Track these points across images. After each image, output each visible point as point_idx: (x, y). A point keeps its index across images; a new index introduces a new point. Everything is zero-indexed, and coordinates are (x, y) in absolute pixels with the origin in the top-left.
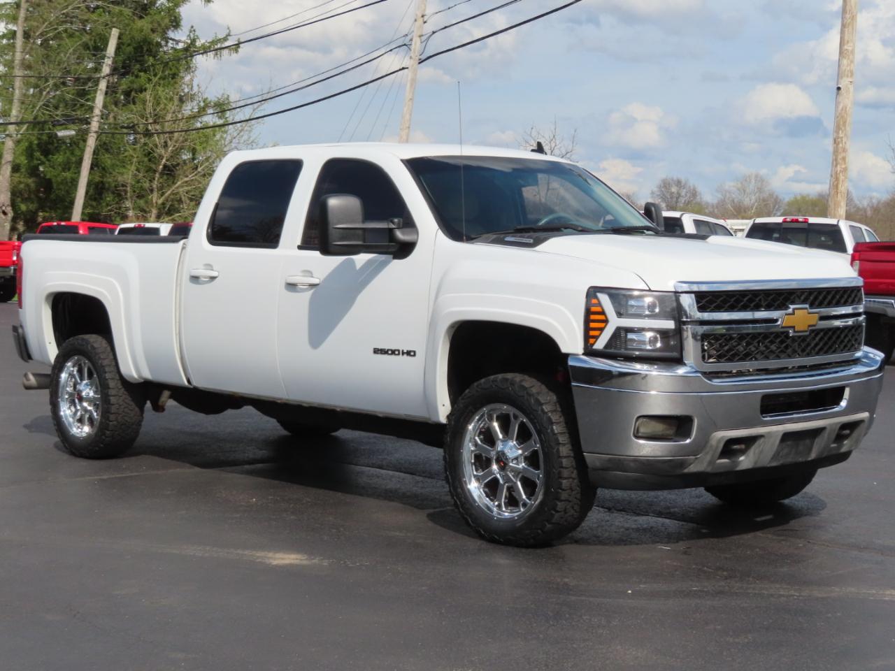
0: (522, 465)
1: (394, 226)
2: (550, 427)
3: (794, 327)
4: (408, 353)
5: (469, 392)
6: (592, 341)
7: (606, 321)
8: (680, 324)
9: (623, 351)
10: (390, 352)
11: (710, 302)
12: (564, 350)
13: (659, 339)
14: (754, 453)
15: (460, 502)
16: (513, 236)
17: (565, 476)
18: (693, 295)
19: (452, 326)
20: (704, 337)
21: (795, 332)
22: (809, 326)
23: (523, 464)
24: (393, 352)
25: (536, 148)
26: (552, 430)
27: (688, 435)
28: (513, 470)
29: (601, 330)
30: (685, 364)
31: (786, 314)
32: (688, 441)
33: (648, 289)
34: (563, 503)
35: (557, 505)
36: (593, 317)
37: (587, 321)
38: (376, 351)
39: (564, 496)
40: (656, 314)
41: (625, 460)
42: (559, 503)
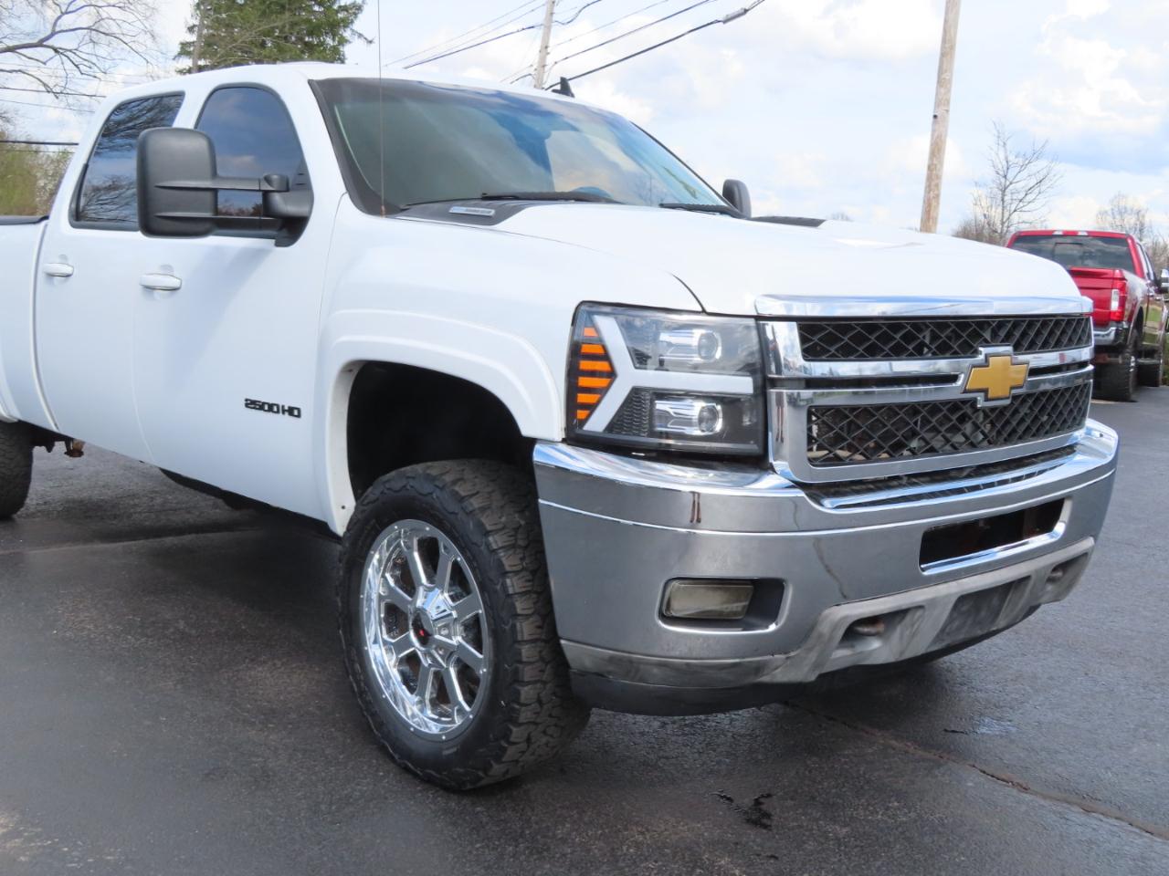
0: (457, 640)
1: (270, 188)
2: (501, 580)
3: (985, 391)
4: (291, 411)
5: (371, 492)
6: (581, 414)
7: (612, 374)
8: (765, 384)
9: (644, 439)
10: (266, 408)
11: (831, 339)
12: (527, 430)
13: (721, 415)
14: (901, 637)
15: (359, 686)
16: (462, 206)
17: (526, 679)
18: (794, 324)
19: (349, 367)
20: (814, 412)
21: (987, 399)
22: (1012, 388)
23: (459, 638)
24: (271, 408)
25: (558, 87)
26: (504, 586)
27: (773, 617)
28: (441, 645)
29: (603, 392)
30: (771, 469)
31: (974, 366)
32: (772, 627)
33: (700, 309)
34: (522, 728)
35: (511, 731)
36: (585, 365)
37: (573, 373)
38: (251, 404)
39: (525, 715)
40: (717, 362)
41: (640, 662)
42: (514, 729)
